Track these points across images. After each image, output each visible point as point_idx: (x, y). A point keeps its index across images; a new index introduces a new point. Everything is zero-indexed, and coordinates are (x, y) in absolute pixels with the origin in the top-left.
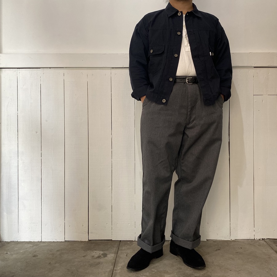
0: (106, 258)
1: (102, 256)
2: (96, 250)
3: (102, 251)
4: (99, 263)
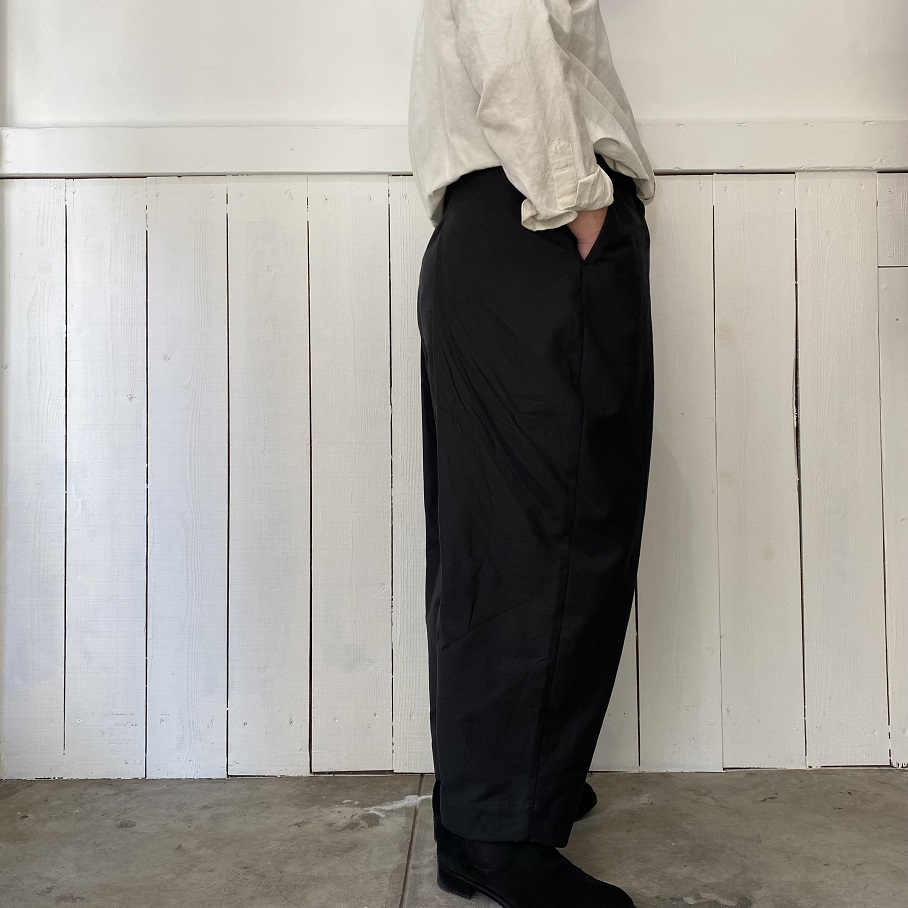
0: (378, 829)
1: (363, 823)
2: (340, 803)
3: (363, 806)
4: (354, 846)
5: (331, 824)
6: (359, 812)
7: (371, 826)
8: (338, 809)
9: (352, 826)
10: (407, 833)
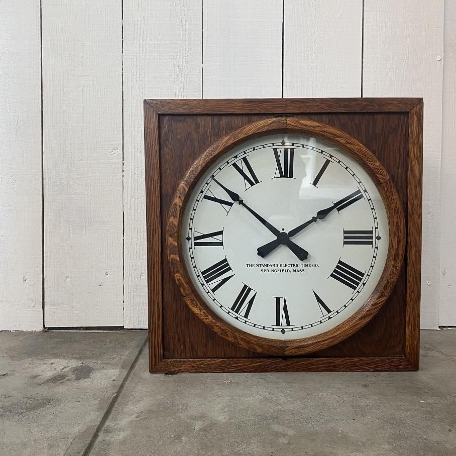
0: (85, 383)
1: (72, 377)
2: (56, 356)
3: (80, 359)
4: (47, 401)
5: (35, 377)
6: (74, 364)
7: (78, 379)
8: (52, 361)
9: (58, 379)
10: (114, 386)
